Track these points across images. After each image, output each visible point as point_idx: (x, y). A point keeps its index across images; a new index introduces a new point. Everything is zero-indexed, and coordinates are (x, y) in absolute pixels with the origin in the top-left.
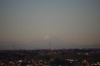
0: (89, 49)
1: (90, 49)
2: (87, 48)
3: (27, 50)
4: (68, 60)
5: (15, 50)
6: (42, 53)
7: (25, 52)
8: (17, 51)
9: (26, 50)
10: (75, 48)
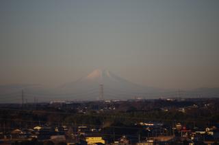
0: (186, 99)
1: (190, 99)
2: (184, 97)
3: (51, 102)
4: (142, 123)
5: (25, 102)
6: (84, 110)
7: (47, 107)
8: (30, 106)
9: (49, 104)
10: (158, 98)
